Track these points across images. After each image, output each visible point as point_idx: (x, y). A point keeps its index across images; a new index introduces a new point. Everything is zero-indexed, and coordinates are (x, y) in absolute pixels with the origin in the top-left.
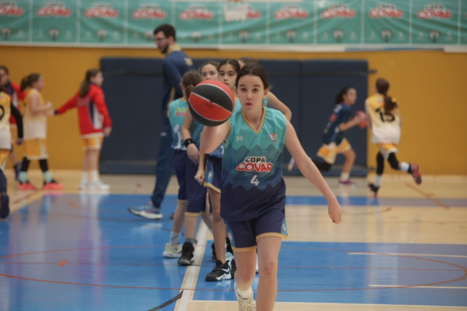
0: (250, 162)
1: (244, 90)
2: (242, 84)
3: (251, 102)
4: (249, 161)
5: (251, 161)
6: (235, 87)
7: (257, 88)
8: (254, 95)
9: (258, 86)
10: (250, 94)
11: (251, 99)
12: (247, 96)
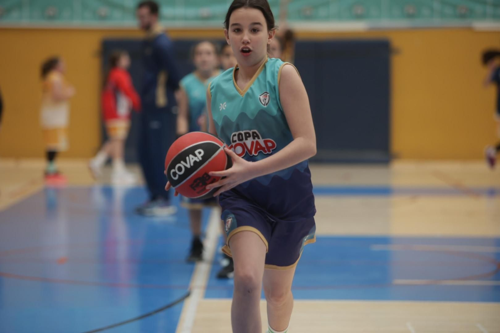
0: (238, 142)
1: (238, 30)
2: (235, 22)
3: (250, 46)
4: (235, 141)
5: (239, 140)
6: (225, 29)
7: (256, 26)
8: (253, 37)
9: (259, 24)
10: (247, 36)
11: (248, 43)
12: (242, 39)
